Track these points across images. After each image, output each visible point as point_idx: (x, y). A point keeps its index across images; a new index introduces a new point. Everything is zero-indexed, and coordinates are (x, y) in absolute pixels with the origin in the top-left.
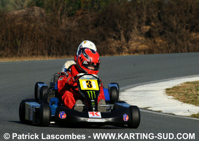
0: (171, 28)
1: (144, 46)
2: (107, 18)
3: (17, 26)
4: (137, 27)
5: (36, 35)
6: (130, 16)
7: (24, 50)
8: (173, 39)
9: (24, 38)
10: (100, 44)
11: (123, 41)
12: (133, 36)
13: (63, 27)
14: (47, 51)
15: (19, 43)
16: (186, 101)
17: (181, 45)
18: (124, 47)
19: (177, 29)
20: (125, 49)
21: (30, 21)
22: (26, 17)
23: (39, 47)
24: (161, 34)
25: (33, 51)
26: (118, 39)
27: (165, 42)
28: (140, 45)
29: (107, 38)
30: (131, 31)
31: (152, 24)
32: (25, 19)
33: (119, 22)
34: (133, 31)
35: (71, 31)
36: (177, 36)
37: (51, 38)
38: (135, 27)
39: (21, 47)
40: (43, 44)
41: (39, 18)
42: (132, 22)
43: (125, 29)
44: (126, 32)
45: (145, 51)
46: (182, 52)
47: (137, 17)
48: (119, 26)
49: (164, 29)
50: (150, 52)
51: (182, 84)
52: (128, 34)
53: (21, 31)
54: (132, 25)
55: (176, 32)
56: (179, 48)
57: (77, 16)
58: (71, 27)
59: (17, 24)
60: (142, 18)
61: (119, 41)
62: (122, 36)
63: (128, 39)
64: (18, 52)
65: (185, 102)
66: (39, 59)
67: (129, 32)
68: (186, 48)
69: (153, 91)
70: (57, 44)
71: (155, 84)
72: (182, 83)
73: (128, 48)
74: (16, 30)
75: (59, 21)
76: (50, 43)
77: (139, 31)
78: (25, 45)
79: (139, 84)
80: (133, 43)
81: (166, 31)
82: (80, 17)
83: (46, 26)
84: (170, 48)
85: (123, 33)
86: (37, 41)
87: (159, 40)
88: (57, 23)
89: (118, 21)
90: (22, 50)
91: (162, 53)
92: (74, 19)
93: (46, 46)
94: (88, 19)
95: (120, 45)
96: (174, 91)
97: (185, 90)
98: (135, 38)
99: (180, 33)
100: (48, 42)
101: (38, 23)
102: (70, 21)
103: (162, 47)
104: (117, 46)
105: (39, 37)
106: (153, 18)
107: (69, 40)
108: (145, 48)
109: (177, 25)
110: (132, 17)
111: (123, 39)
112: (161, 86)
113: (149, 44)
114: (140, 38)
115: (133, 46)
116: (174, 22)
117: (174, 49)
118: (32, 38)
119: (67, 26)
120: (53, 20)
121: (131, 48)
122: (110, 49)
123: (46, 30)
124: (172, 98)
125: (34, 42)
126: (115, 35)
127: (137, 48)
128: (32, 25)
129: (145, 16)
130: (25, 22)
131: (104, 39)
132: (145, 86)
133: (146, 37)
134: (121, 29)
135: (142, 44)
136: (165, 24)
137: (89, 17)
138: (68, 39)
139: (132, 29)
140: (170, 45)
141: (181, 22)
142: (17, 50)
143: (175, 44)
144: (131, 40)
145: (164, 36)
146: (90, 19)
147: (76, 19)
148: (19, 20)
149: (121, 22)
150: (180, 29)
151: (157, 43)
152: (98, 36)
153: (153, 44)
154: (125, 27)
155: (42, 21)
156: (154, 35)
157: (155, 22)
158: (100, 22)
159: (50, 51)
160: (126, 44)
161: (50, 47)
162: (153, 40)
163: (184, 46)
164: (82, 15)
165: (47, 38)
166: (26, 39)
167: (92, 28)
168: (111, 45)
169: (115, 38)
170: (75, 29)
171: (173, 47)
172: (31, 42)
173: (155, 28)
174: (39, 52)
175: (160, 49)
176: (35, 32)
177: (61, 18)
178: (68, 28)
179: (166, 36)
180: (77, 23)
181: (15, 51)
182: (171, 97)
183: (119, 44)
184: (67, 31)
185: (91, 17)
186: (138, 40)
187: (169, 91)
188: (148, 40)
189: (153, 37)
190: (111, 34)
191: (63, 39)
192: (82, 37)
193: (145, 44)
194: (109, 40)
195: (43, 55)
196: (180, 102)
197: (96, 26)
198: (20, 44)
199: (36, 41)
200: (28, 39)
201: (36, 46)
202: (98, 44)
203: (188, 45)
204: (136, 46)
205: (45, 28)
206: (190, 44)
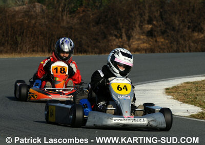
0: (173, 28)
1: (145, 45)
2: (109, 16)
3: (18, 22)
4: (139, 26)
5: (37, 31)
6: (132, 14)
7: (24, 46)
8: (175, 38)
9: (25, 34)
10: (101, 42)
11: (124, 40)
12: (135, 34)
13: (64, 24)
14: (47, 48)
15: (19, 39)
16: (186, 101)
17: (182, 45)
18: (125, 46)
19: (179, 29)
21: (31, 17)
22: (27, 14)
23: (39, 44)
24: (163, 33)
25: (34, 47)
26: (120, 37)
27: (167, 41)
28: (141, 43)
29: (108, 36)
30: (133, 29)
31: (154, 22)
32: (26, 15)
33: (121, 20)
34: (135, 29)
35: (72, 28)
36: (179, 36)
37: (52, 35)
38: (137, 26)
39: (21, 43)
40: (43, 41)
41: (40, 14)
42: (134, 21)
43: (127, 27)
44: (127, 30)
45: (146, 50)
46: (184, 52)
47: (139, 16)
48: (121, 24)
49: (166, 28)
50: (152, 51)
51: (182, 84)
52: (129, 33)
53: (21, 28)
54: (134, 23)
55: (178, 32)
56: (180, 48)
57: (79, 13)
58: (72, 24)
59: (18, 20)
60: (144, 16)
61: (120, 40)
62: (124, 34)
63: (129, 37)
64: (19, 48)
65: (184, 102)
66: (39, 56)
67: (131, 31)
68: (187, 48)
69: (152, 90)
71: (154, 84)
72: (182, 82)
73: (129, 46)
74: (16, 26)
75: (60, 18)
76: (50, 40)
77: (141, 29)
78: (25, 42)
79: (139, 83)
80: (134, 42)
81: (168, 31)
82: (81, 15)
83: (47, 23)
84: (172, 47)
85: (125, 31)
86: (38, 38)
87: (161, 40)
88: (59, 20)
89: (119, 20)
90: (22, 47)
91: (164, 52)
92: (75, 16)
93: (46, 43)
94: (90, 16)
95: (122, 44)
96: (173, 91)
97: (184, 90)
98: (137, 37)
99: (182, 32)
101: (39, 20)
102: (72, 18)
103: (163, 47)
104: (119, 44)
105: (39, 33)
106: (155, 17)
108: (146, 47)
109: (179, 25)
110: (134, 16)
111: (125, 38)
112: (161, 86)
113: (151, 43)
114: (142, 37)
115: (135, 45)
116: (176, 22)
117: (175, 49)
118: (33, 35)
119: (68, 23)
120: (54, 17)
121: (132, 46)
122: (112, 47)
123: (47, 27)
124: (172, 98)
125: (34, 38)
126: (116, 33)
127: (138, 46)
128: (33, 22)
129: (147, 15)
130: (26, 18)
131: (105, 37)
132: (144, 85)
133: (147, 36)
134: (123, 27)
135: (144, 43)
136: (167, 24)
137: (91, 14)
139: (134, 28)
140: (172, 44)
141: (183, 21)
142: (17, 46)
143: (177, 44)
144: (133, 39)
145: (165, 35)
146: (92, 16)
147: (77, 16)
148: (20, 16)
149: (123, 20)
150: (182, 29)
151: (159, 42)
152: (99, 33)
153: (155, 43)
155: (43, 18)
156: (156, 34)
157: (157, 21)
158: (101, 20)
159: (51, 47)
160: (127, 43)
161: (51, 44)
162: (154, 39)
163: (185, 47)
164: (84, 13)
165: (48, 35)
166: (26, 36)
167: (94, 26)
168: (112, 44)
169: (116, 36)
170: (76, 26)
171: (175, 46)
172: (32, 39)
173: (157, 27)
174: (39, 48)
175: (161, 49)
176: (35, 29)
177: (62, 15)
178: (70, 25)
179: (168, 36)
180: (78, 20)
181: (15, 47)
182: (170, 97)
183: (120, 42)
184: (68, 28)
185: (93, 15)
186: (139, 39)
187: (168, 91)
188: (150, 39)
189: (155, 36)
190: (112, 32)
192: (83, 35)
193: (146, 43)
194: (111, 38)
195: (43, 51)
196: (179, 103)
197: (97, 23)
200: (28, 36)
201: (36, 43)
202: (100, 42)
203: (189, 45)
204: (137, 45)
205: (46, 24)
206: (192, 44)
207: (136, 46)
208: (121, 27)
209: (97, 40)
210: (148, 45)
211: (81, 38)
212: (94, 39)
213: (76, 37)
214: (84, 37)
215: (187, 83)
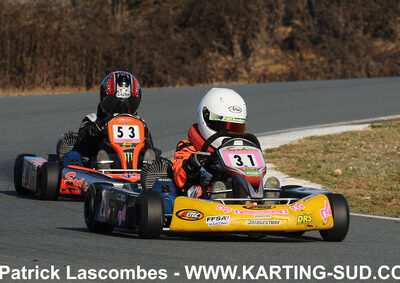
0: (334, 31)
1: (279, 67)
2: (205, 12)
3: (24, 27)
4: (267, 28)
5: (63, 45)
6: (251, 6)
7: (37, 75)
8: (338, 52)
9: (38, 51)
10: (192, 63)
11: (238, 58)
12: (259, 46)
13: (117, 29)
14: (84, 77)
15: (28, 61)
17: (353, 66)
18: (240, 69)
19: (346, 34)
20: (241, 73)
21: (50, 17)
23: (67, 69)
24: (315, 42)
25: (57, 77)
26: (228, 53)
27: (322, 59)
28: (271, 64)
29: (206, 50)
30: (254, 36)
31: (297, 22)
32: (40, 12)
33: (230, 19)
34: (259, 36)
35: (134, 38)
36: (346, 47)
37: (93, 51)
38: (262, 29)
39: (31, 69)
40: (76, 64)
41: (69, 10)
42: (256, 19)
43: (243, 33)
44: (244, 39)
47: (266, 9)
48: (231, 26)
49: (320, 32)
50: (292, 77)
51: (300, 141)
52: (248, 43)
53: (31, 38)
54: (257, 24)
55: (344, 39)
56: (348, 72)
57: (147, 6)
58: (133, 28)
59: (24, 23)
60: (277, 10)
61: (230, 58)
62: (237, 47)
63: (247, 52)
64: (26, 79)
67: (251, 39)
68: (363, 71)
70: (105, 63)
72: (301, 138)
73: (248, 70)
74: (21, 35)
75: (110, 17)
76: (89, 62)
77: (271, 37)
78: (39, 66)
80: (257, 61)
81: (324, 37)
82: (152, 10)
83: (83, 27)
84: (332, 70)
85: (239, 41)
86: (65, 57)
87: (310, 55)
88: (106, 21)
89: (227, 18)
90: (35, 77)
92: (140, 12)
93: (82, 68)
94: (168, 12)
95: (233, 66)
96: (280, 154)
97: (302, 153)
98: (263, 51)
99: (353, 40)
100: (86, 59)
101: (67, 21)
102: (132, 18)
103: (315, 69)
104: (226, 67)
105: (67, 48)
106: (299, 11)
107: (129, 54)
108: (281, 70)
109: (346, 25)
110: (256, 9)
111: (239, 54)
113: (290, 62)
114: (272, 51)
115: (259, 67)
116: (341, 20)
117: (339, 73)
119: (125, 26)
120: (97, 15)
121: (253, 70)
122: (212, 72)
123: (82, 36)
124: (272, 168)
125: (58, 58)
127: (265, 70)
128: (55, 26)
129: (282, 7)
130: (41, 19)
133: (282, 49)
134: (234, 33)
135: (277, 62)
136: (321, 23)
137: (170, 9)
138: (126, 52)
139: (256, 34)
140: (333, 65)
141: (354, 18)
142: (24, 76)
143: (343, 62)
144: (254, 56)
145: (319, 46)
146: (172, 12)
147: (144, 13)
148: (28, 15)
149: (234, 18)
150: (352, 33)
151: (306, 60)
152: (188, 47)
153: (299, 63)
154: (242, 29)
156: (300, 46)
157: (302, 20)
158: (191, 18)
159: (91, 75)
160: (243, 63)
161: (91, 69)
162: (298, 55)
163: (360, 68)
164: (157, 6)
165: (85, 51)
166: (42, 54)
167: (176, 31)
168: (214, 65)
169: (220, 50)
170: (142, 34)
171: (338, 66)
172: (53, 60)
174: (67, 78)
175: (311, 74)
176: (59, 40)
177: (113, 12)
178: (129, 30)
179: (324, 48)
180: (146, 22)
182: (271, 165)
183: (229, 62)
184: (124, 36)
185: (174, 9)
186: (266, 57)
187: (270, 155)
190: (214, 43)
191: (117, 53)
192: (155, 50)
193: (282, 64)
194: (210, 54)
195: (75, 84)
198: (29, 63)
199: (61, 58)
200: (45, 54)
201: (62, 68)
202: (189, 64)
203: (367, 65)
204: (263, 68)
205: (81, 30)
206: (372, 63)
207: (261, 70)
208: (231, 32)
209: (183, 60)
210: (285, 68)
211: (152, 56)
212: (178, 58)
213: (142, 54)
214: (156, 55)
215: (311, 138)
